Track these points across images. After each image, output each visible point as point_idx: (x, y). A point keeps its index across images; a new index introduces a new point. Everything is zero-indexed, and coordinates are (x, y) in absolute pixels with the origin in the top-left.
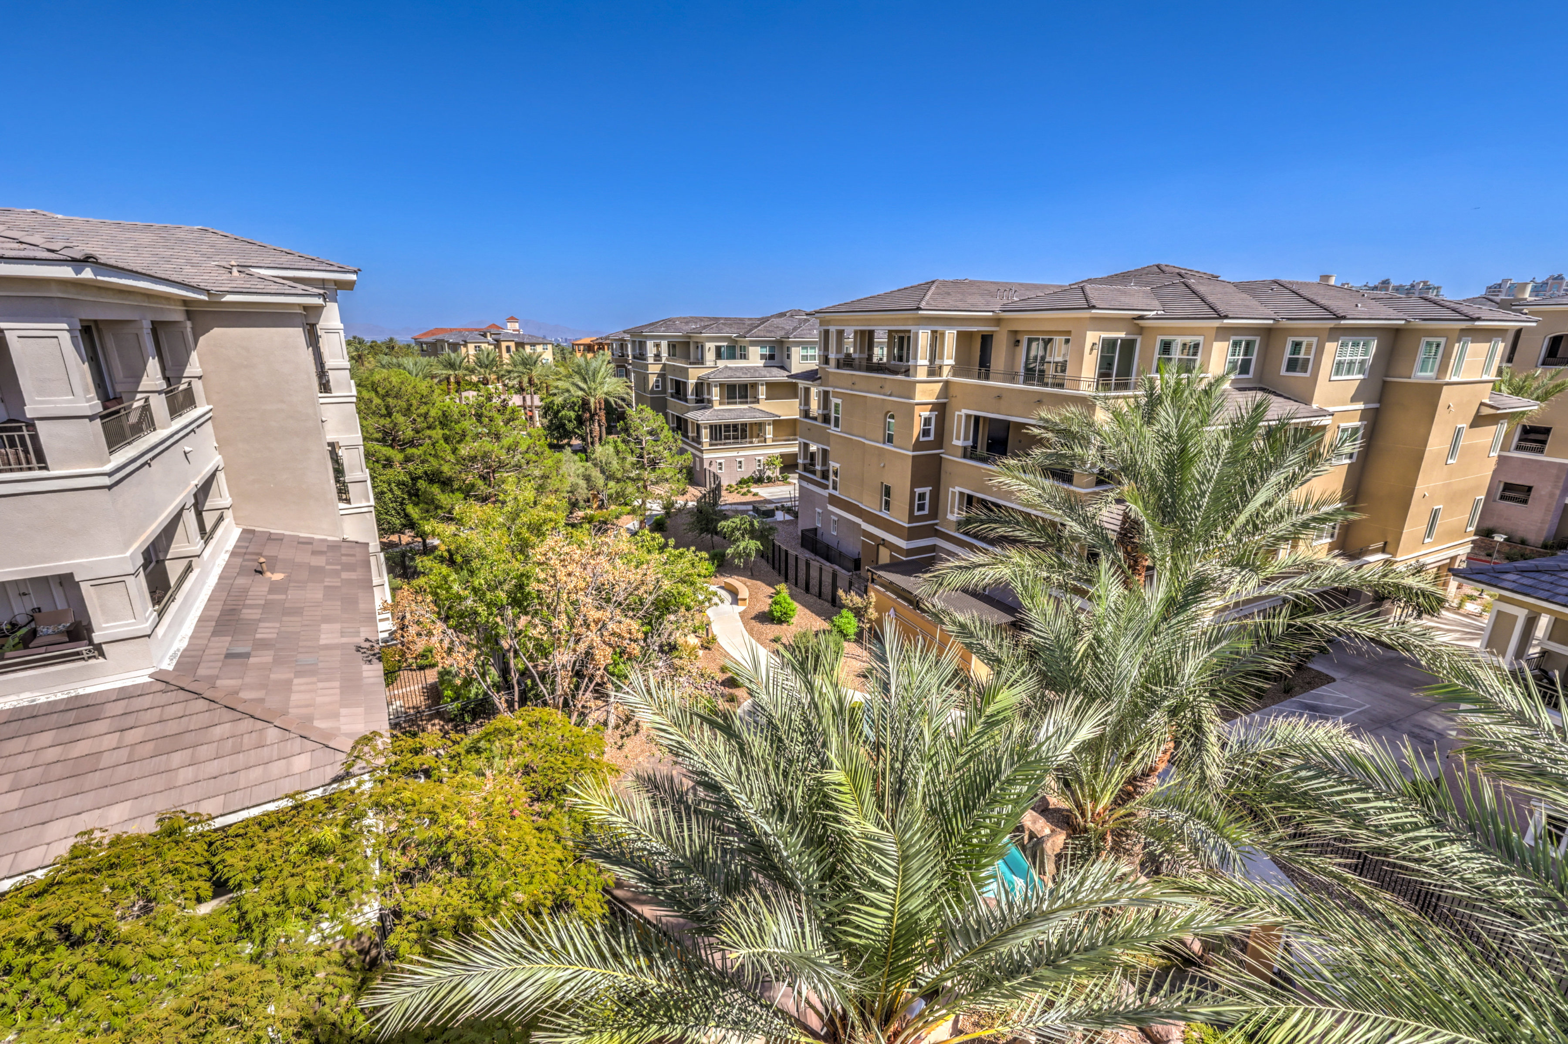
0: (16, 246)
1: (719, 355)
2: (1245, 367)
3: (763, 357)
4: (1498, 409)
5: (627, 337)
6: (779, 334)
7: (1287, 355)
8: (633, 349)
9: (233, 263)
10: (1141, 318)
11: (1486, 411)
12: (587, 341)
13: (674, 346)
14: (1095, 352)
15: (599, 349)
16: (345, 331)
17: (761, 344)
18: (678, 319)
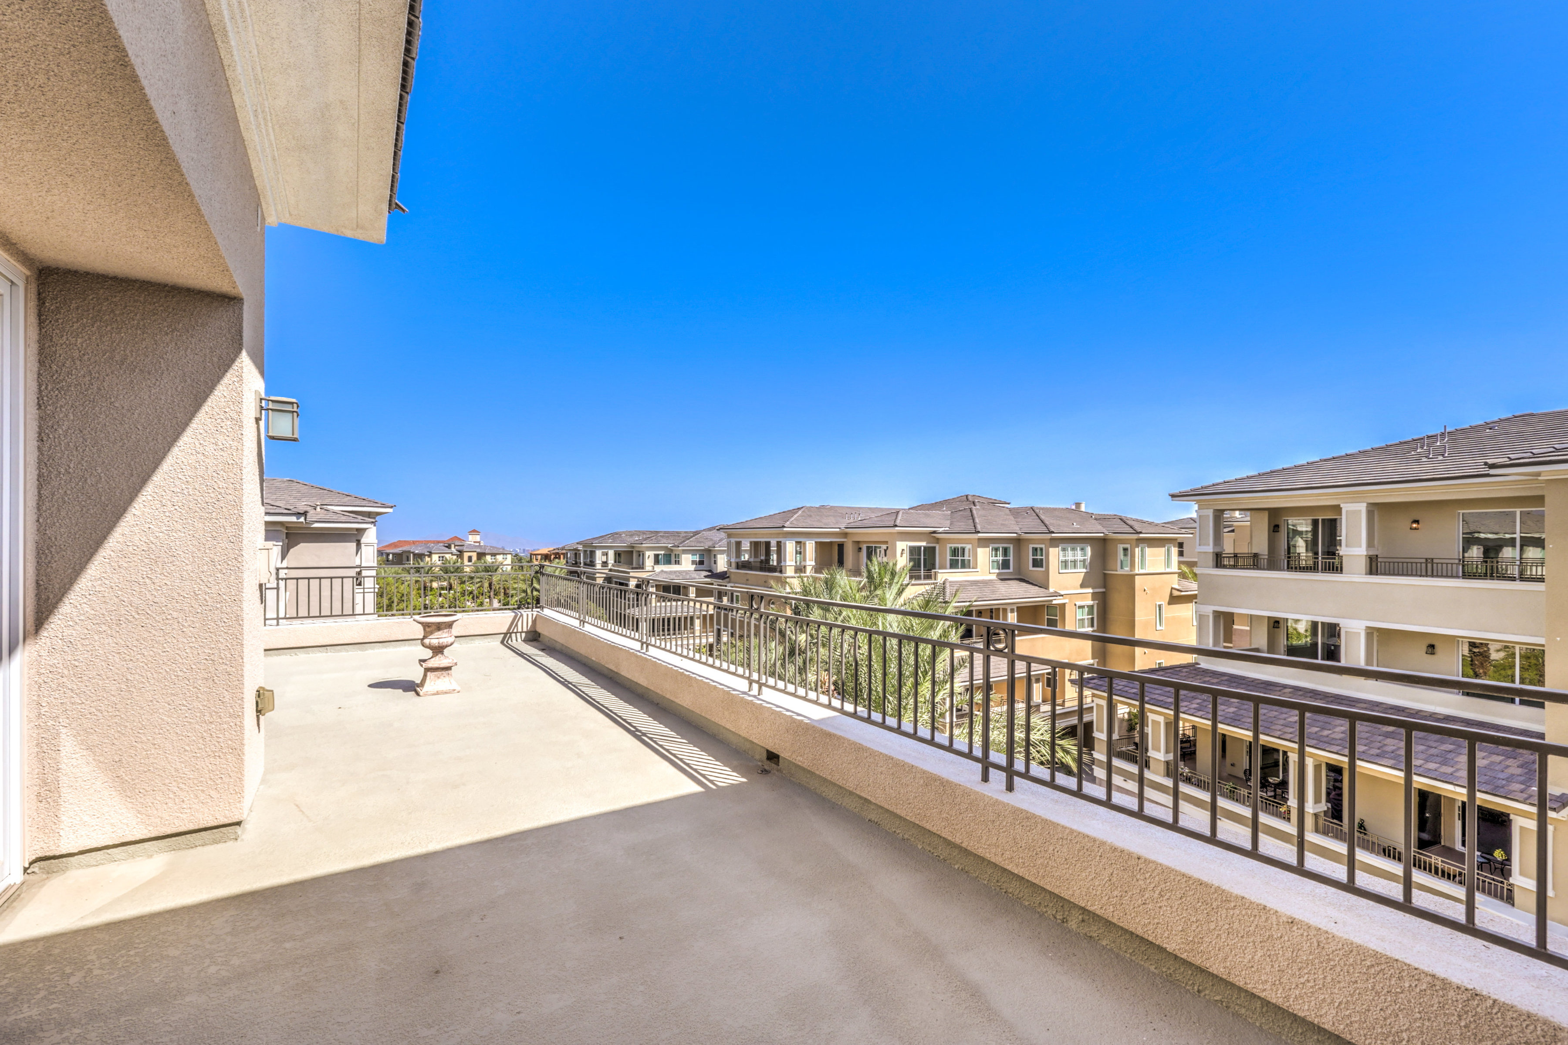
0: (271, 507)
1: (657, 561)
2: (1005, 564)
3: (693, 562)
4: (1181, 591)
5: (580, 547)
6: (706, 545)
7: (1031, 557)
8: (585, 558)
9: (318, 503)
10: (934, 532)
11: (1176, 593)
12: (545, 551)
13: (619, 555)
14: (904, 555)
15: (556, 558)
16: (378, 544)
17: (693, 552)
18: (624, 532)
